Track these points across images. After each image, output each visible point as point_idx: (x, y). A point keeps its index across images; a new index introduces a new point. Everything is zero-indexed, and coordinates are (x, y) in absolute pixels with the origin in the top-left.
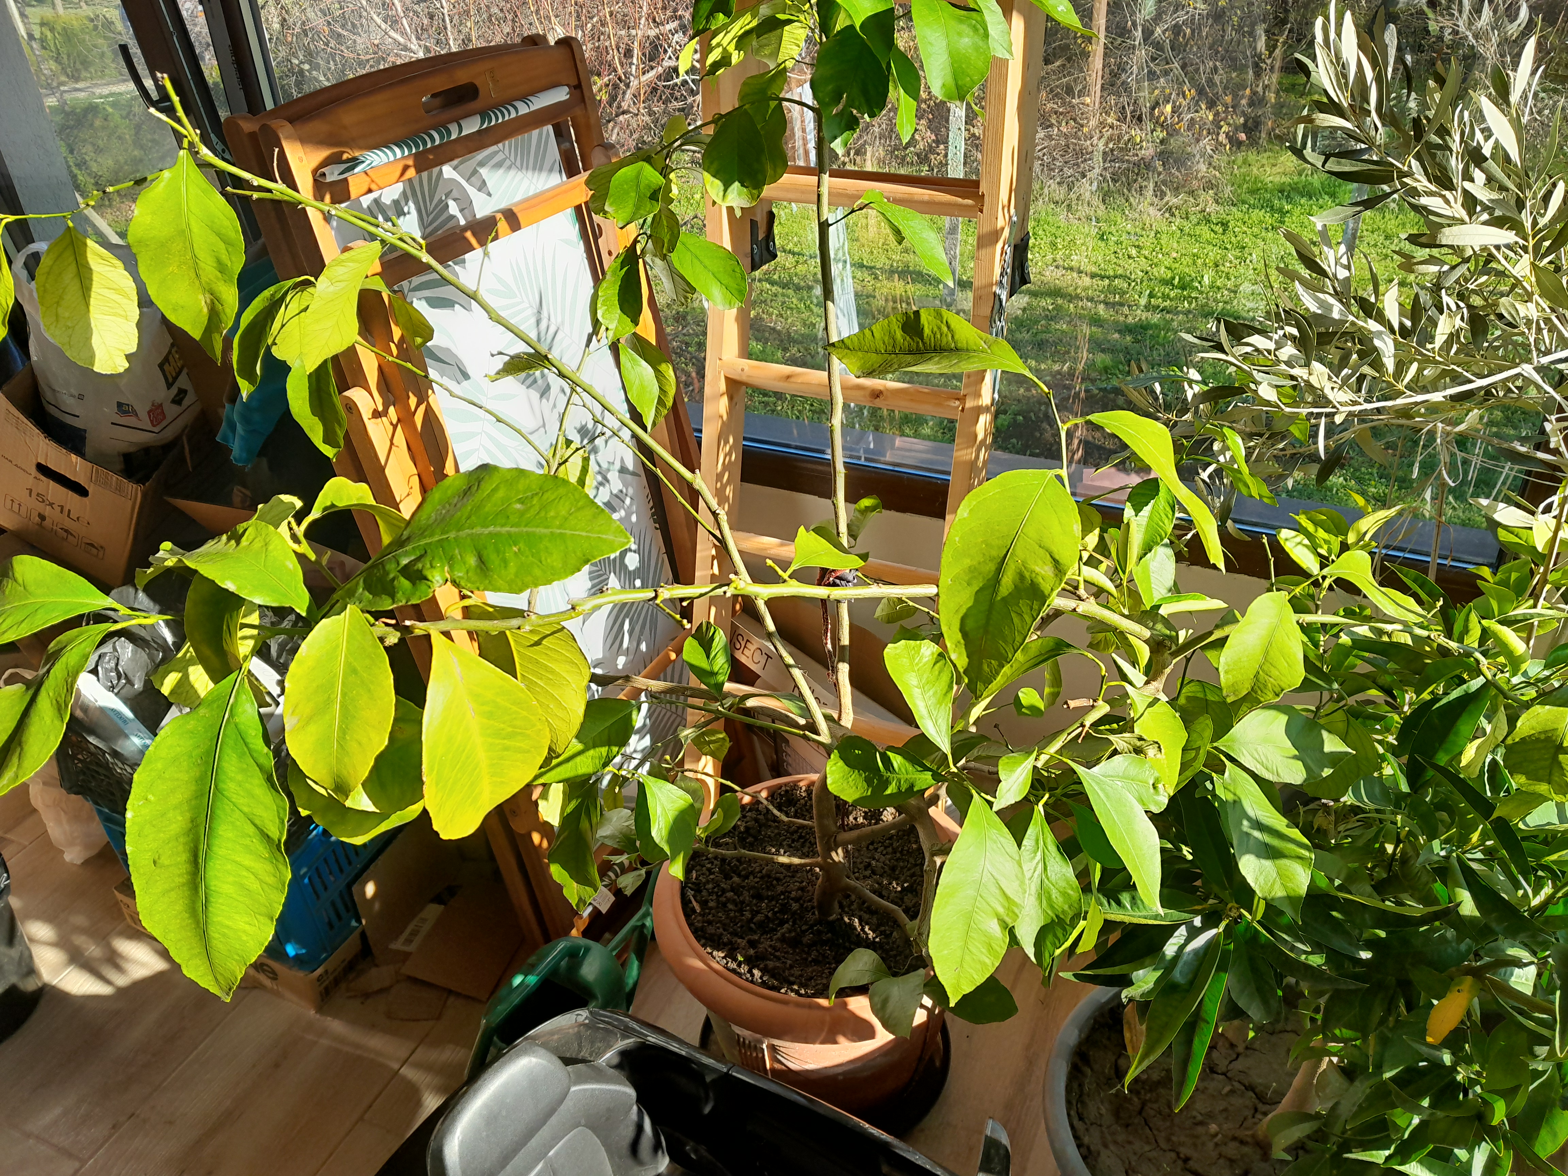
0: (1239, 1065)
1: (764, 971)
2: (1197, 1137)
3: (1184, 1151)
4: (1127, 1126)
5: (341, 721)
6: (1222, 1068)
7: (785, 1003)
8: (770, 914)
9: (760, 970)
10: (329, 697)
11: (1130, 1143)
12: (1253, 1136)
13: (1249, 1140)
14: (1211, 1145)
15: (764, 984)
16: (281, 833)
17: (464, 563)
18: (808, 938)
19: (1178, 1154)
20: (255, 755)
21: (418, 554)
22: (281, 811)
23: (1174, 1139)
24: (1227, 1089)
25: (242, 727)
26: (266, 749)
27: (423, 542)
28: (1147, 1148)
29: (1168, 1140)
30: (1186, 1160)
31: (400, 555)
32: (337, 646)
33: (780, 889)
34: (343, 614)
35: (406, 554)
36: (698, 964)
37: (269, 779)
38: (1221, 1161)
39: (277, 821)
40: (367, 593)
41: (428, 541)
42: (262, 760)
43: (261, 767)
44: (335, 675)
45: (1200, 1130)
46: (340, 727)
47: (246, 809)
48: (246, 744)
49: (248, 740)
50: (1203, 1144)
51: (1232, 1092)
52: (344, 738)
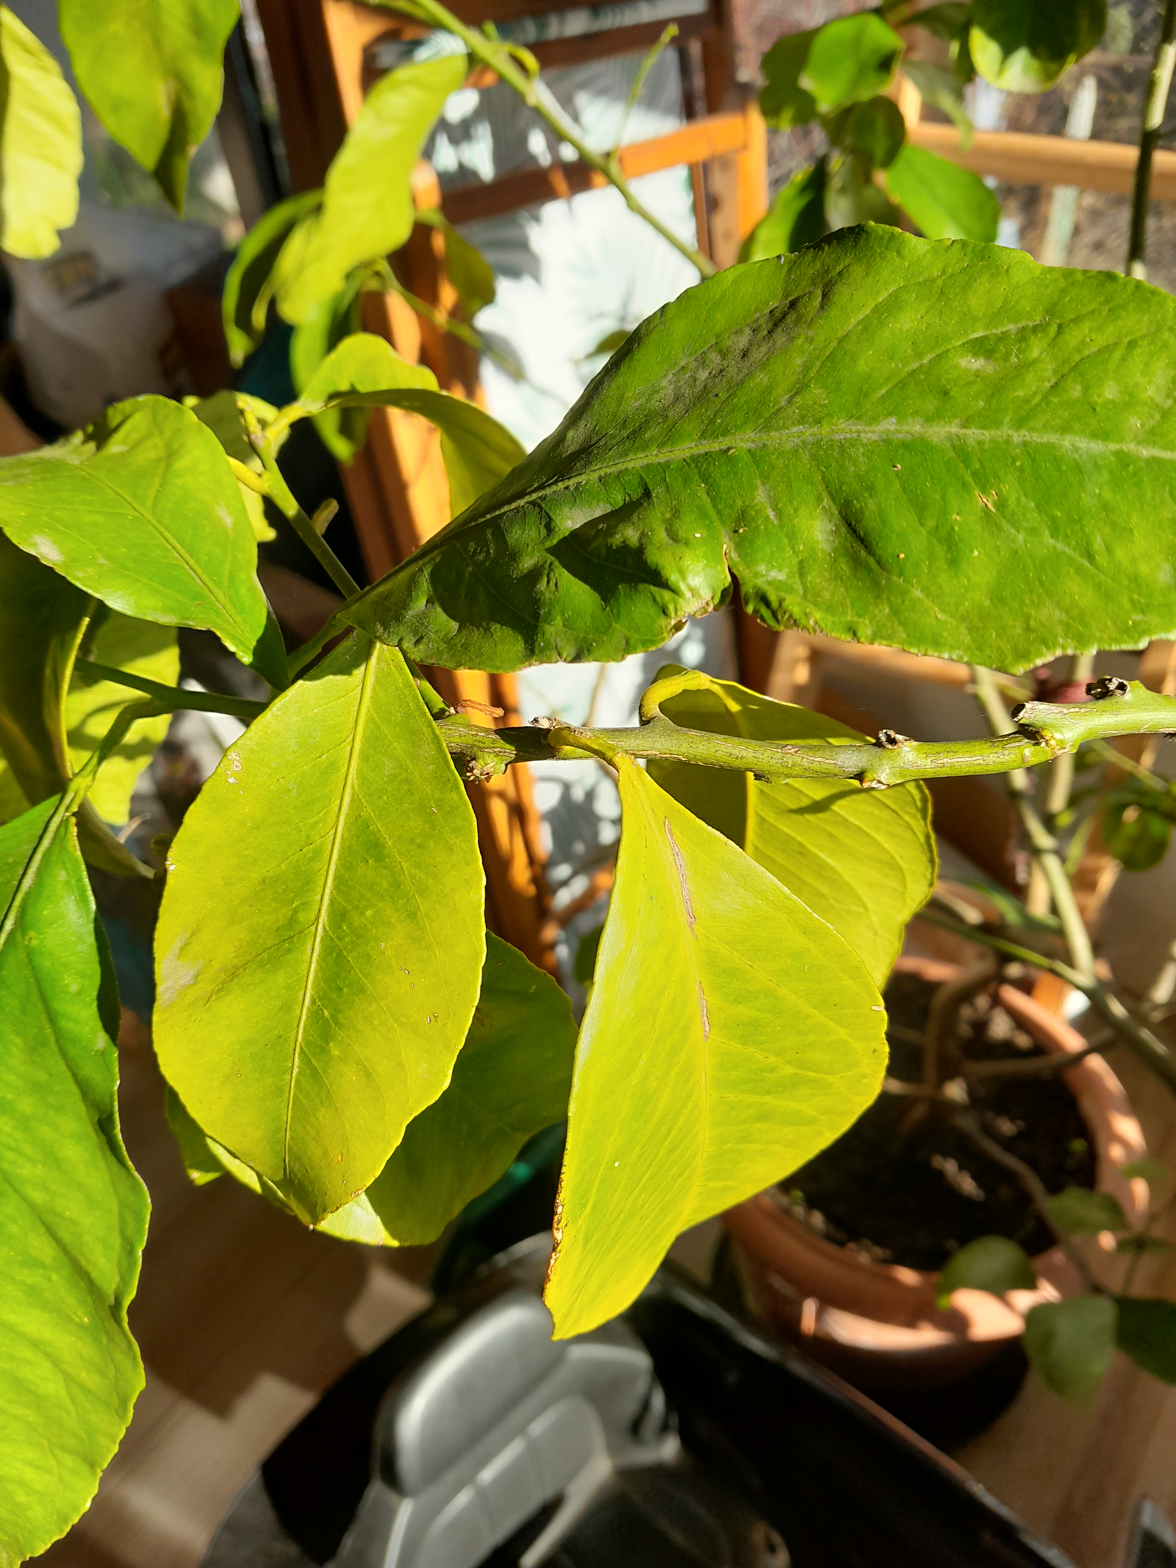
5: (322, 998)
10: (292, 920)
16: (124, 1280)
17: (792, 536)
20: (72, 1052)
21: (619, 499)
22: (130, 1220)
25: (46, 963)
26: (101, 1039)
27: (636, 461)
31: (557, 500)
32: (332, 766)
34: (358, 673)
35: (577, 495)
37: (104, 1126)
39: (117, 1242)
40: (440, 616)
41: (654, 456)
42: (90, 1071)
43: (84, 1088)
44: (317, 854)
46: (316, 1015)
47: (37, 1196)
48: (52, 1017)
49: (58, 1005)
52: (324, 1051)
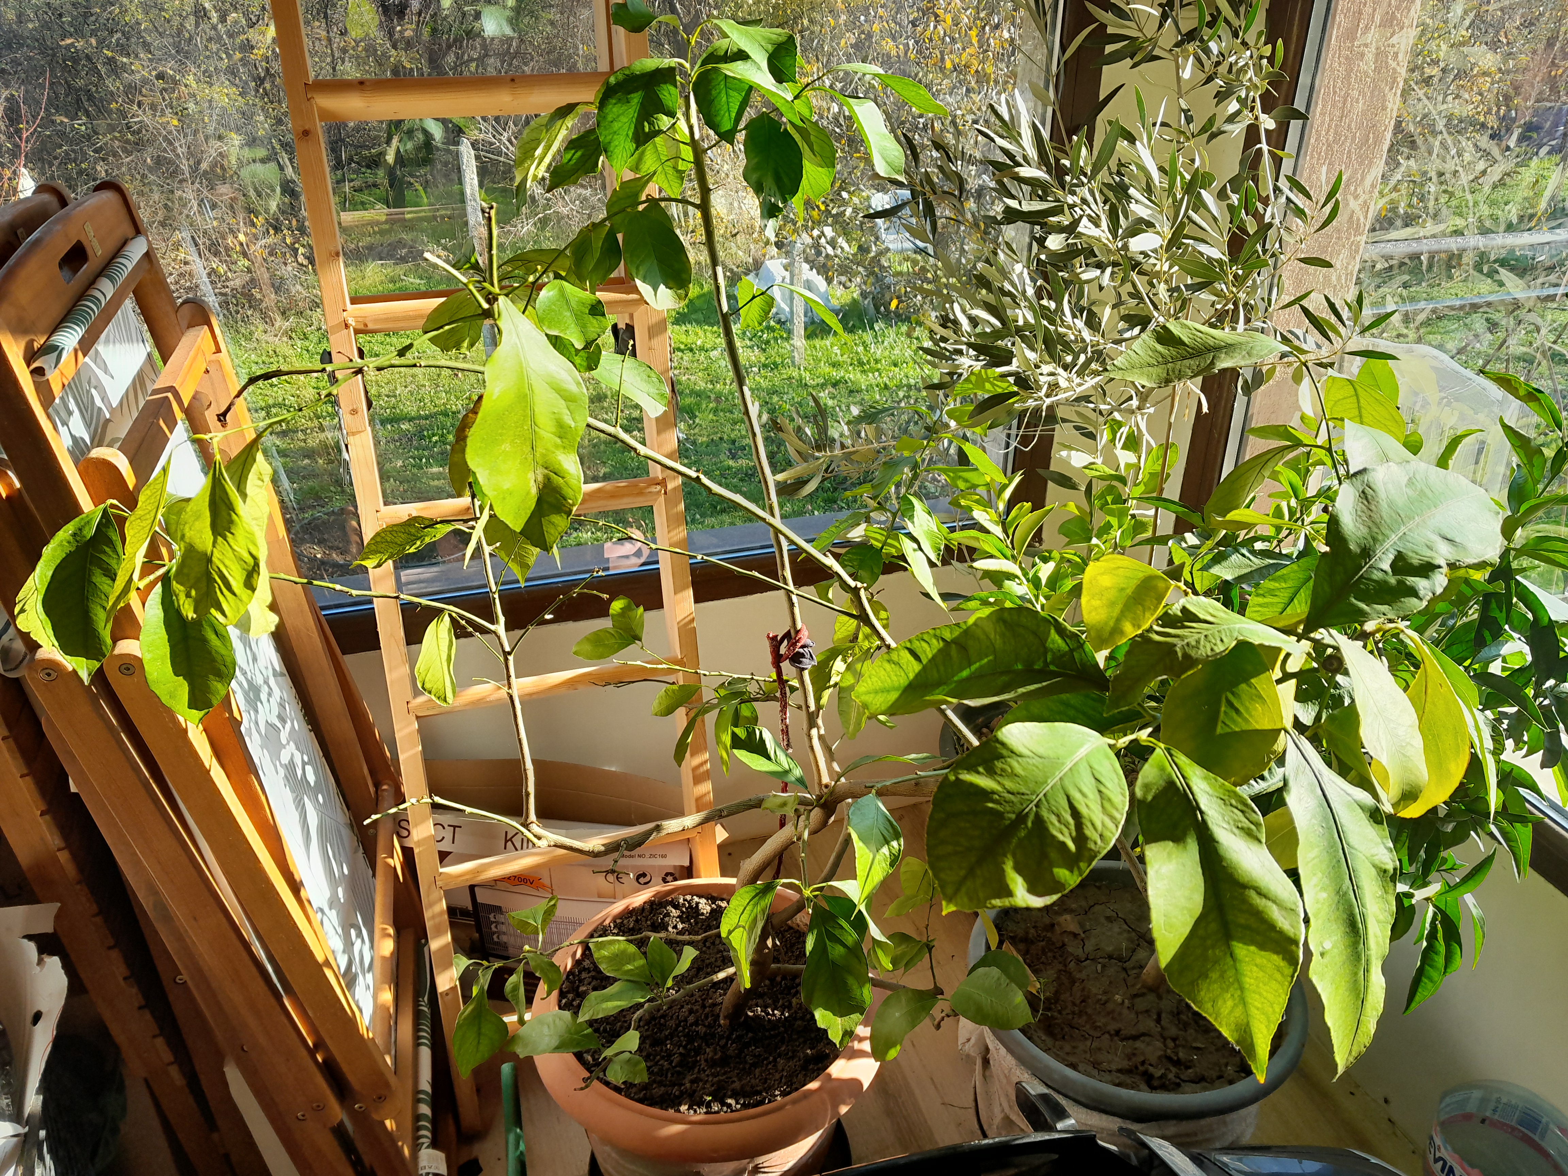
0: (1090, 946)
1: (735, 1095)
2: (1113, 1011)
3: (1113, 1027)
4: (1063, 1038)
6: (1083, 957)
7: (781, 1108)
8: (681, 1050)
9: (731, 1097)
11: (1074, 1047)
12: (1143, 986)
13: (1144, 991)
14: (1125, 1012)
15: (745, 1106)
18: (732, 1048)
19: (1108, 1032)
23: (1098, 1024)
24: (1099, 967)
28: (1088, 1043)
29: (1096, 1028)
30: (1117, 1033)
33: (672, 1023)
36: (676, 1128)
38: (1140, 1016)
45: (1110, 1006)
50: (1120, 1014)
51: (1104, 966)
